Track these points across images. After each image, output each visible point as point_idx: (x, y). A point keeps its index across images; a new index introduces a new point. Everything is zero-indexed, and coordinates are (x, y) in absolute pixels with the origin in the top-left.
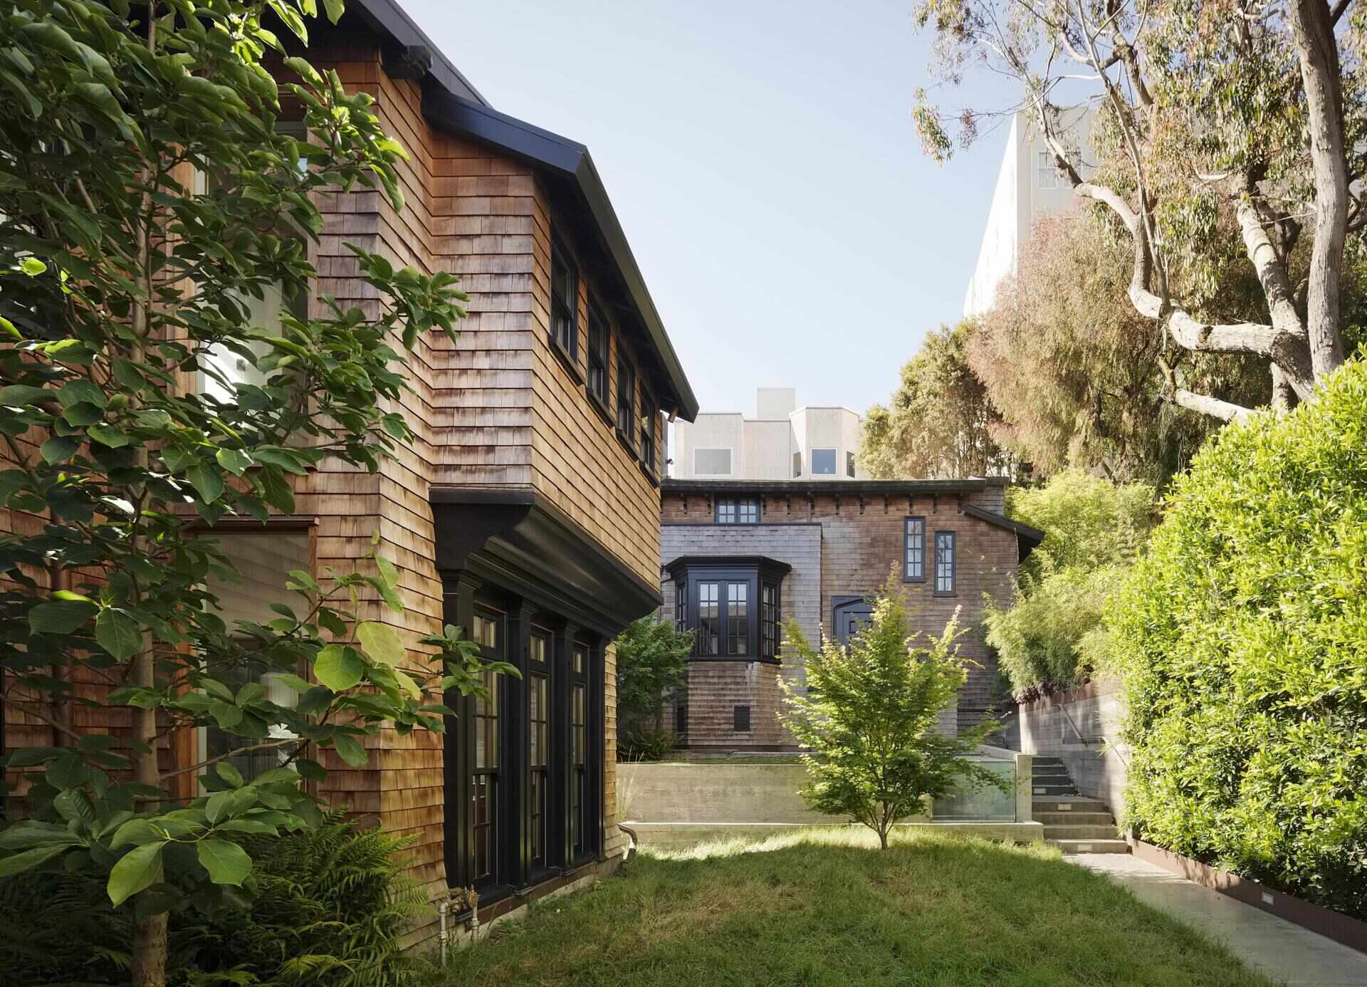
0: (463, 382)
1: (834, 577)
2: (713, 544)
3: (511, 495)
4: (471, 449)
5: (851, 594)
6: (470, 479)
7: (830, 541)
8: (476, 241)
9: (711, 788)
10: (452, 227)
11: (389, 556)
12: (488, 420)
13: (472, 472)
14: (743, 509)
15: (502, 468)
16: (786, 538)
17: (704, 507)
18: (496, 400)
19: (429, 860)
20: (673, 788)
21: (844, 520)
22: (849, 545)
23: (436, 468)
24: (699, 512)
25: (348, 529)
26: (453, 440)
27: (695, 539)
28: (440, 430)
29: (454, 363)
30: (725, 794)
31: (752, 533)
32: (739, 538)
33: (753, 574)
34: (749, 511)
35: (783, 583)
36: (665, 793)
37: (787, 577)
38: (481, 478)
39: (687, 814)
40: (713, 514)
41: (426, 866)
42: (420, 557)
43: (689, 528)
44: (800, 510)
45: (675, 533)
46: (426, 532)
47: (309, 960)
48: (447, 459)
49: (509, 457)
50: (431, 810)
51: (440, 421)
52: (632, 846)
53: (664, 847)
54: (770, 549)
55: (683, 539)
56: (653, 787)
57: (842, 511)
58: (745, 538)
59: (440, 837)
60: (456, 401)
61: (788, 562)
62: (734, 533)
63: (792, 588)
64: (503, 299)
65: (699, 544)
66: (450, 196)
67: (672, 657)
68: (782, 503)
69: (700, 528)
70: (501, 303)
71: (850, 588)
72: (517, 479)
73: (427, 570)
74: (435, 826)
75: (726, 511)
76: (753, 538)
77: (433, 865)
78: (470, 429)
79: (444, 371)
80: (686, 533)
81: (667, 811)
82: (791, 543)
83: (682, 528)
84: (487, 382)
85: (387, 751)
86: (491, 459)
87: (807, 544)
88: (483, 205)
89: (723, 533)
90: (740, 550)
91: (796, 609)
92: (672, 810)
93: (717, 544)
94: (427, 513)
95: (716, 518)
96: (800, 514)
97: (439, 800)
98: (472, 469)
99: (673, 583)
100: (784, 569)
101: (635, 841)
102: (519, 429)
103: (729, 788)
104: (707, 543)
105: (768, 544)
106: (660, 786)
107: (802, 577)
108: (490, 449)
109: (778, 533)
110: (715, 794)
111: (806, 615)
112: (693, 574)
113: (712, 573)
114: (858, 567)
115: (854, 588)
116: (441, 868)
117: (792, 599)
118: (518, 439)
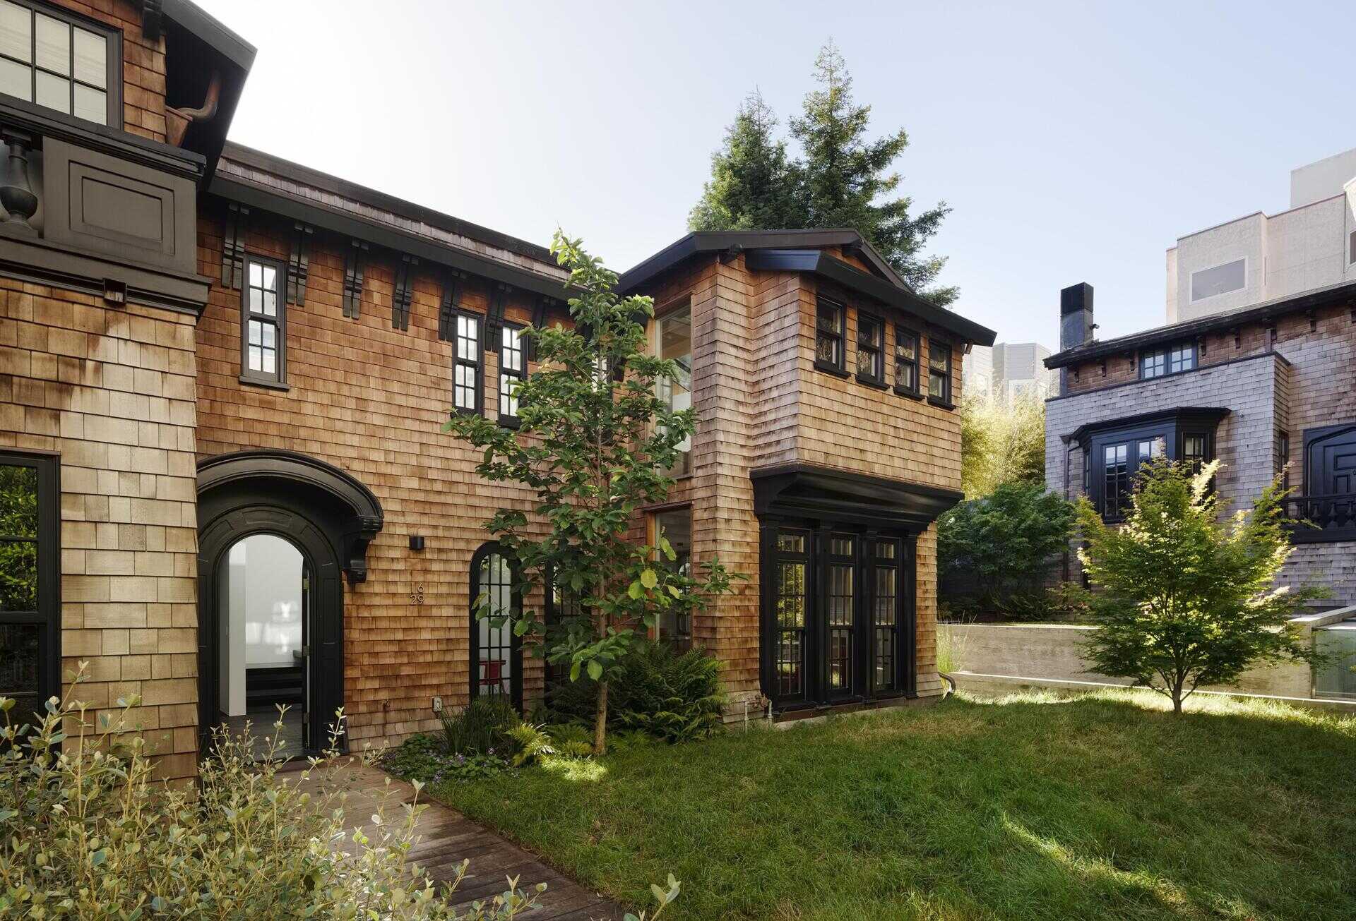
0: (766, 408)
1: (1309, 407)
2: (1129, 403)
3: (786, 468)
4: (769, 444)
5: (1336, 423)
6: (768, 462)
7: (1303, 365)
8: (773, 325)
9: (1039, 648)
10: (762, 321)
11: (722, 515)
12: (777, 426)
13: (770, 457)
14: (1176, 355)
15: (783, 452)
16: (1224, 379)
17: (1126, 366)
18: (781, 414)
19: (748, 677)
20: (1003, 646)
21: (1325, 336)
22: (1334, 365)
23: (753, 459)
24: (1121, 372)
25: (705, 505)
26: (761, 441)
27: (1106, 402)
28: (757, 437)
29: (763, 398)
30: (1053, 654)
31: (1179, 382)
32: (1161, 391)
33: (1171, 428)
34: (1183, 358)
35: (1220, 428)
36: (996, 650)
37: (1225, 421)
38: (774, 460)
39: (1016, 669)
40: (1137, 370)
41: (747, 681)
42: (743, 511)
43: (1100, 393)
44: (1255, 340)
45: (1085, 400)
46: (749, 496)
47: (665, 713)
48: (758, 453)
49: (787, 445)
50: (750, 650)
51: (756, 432)
52: (950, 689)
53: (985, 694)
54: (1201, 395)
55: (1094, 404)
56: (987, 644)
57: (1321, 327)
58: (1169, 390)
59: (757, 666)
60: (763, 419)
61: (1225, 404)
62: (1154, 387)
63: (1231, 432)
64: (785, 353)
65: (1111, 407)
66: (761, 304)
67: (1053, 527)
68: (1227, 339)
69: (1113, 391)
70: (784, 357)
71: (1337, 416)
72: (791, 457)
73: (747, 518)
74: (753, 660)
75: (1154, 365)
76: (1179, 388)
77: (752, 681)
78: (769, 433)
79: (757, 404)
80: (1097, 399)
81: (998, 665)
82: (1230, 384)
83: (1093, 394)
84: (776, 404)
85: (721, 618)
86: (779, 448)
87: (1255, 379)
88: (775, 303)
89: (1140, 390)
90: (1161, 403)
91: (1237, 455)
92: (1004, 665)
93: (1133, 403)
94: (750, 485)
95: (1140, 373)
96: (1255, 344)
97: (756, 644)
98: (770, 456)
99: (1081, 450)
100: (1220, 414)
101: (954, 687)
102: (792, 427)
103: (1058, 649)
104: (1123, 403)
105: (1198, 390)
106: (992, 644)
107: (1246, 418)
108: (778, 442)
109: (1212, 376)
110: (1044, 653)
111: (1252, 460)
112: (1096, 440)
113: (1122, 434)
114: (1348, 388)
115: (1343, 415)
116: (757, 684)
117: (1230, 444)
118: (791, 434)
